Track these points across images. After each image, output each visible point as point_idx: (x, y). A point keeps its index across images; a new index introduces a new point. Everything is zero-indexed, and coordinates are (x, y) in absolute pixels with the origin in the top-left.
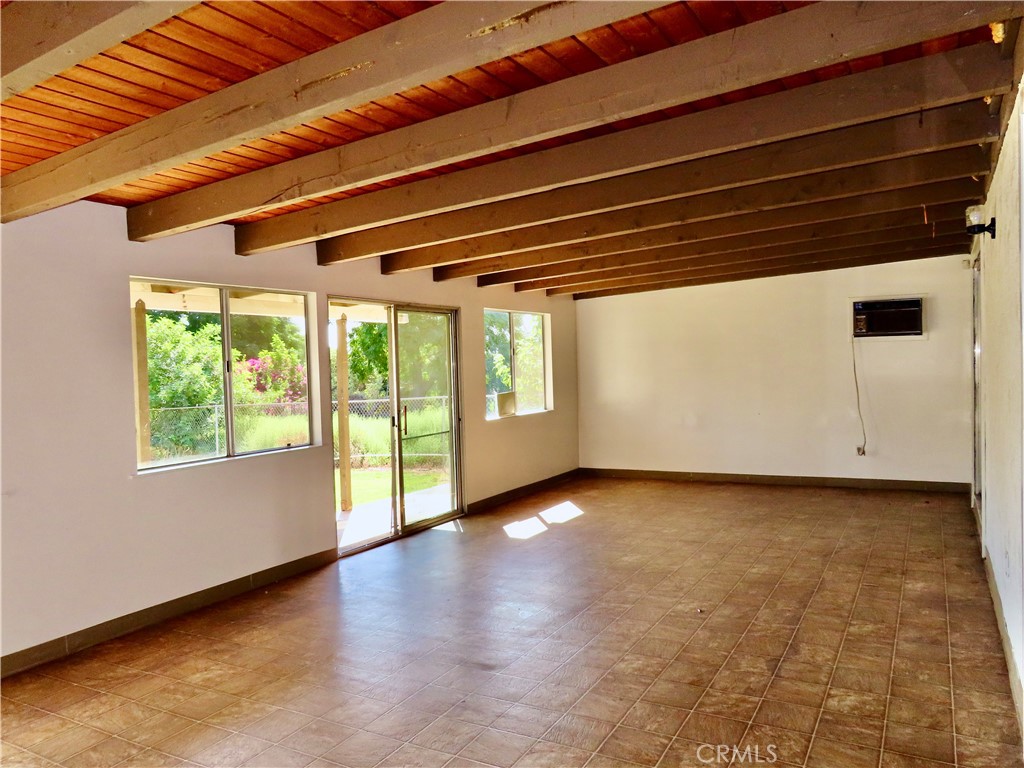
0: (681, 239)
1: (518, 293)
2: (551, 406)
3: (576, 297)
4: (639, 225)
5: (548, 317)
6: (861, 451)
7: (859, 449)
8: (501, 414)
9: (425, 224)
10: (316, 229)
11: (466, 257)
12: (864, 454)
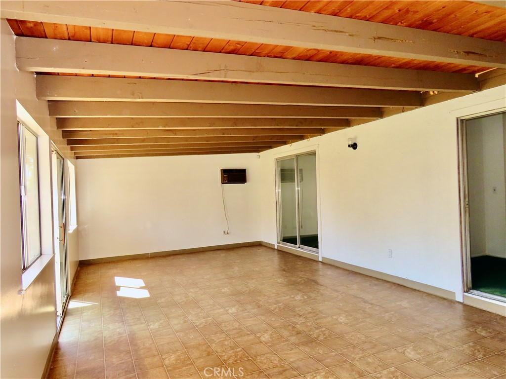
0: (224, 134)
7: (224, 232)
10: (133, 94)
11: (133, 127)
12: (228, 233)
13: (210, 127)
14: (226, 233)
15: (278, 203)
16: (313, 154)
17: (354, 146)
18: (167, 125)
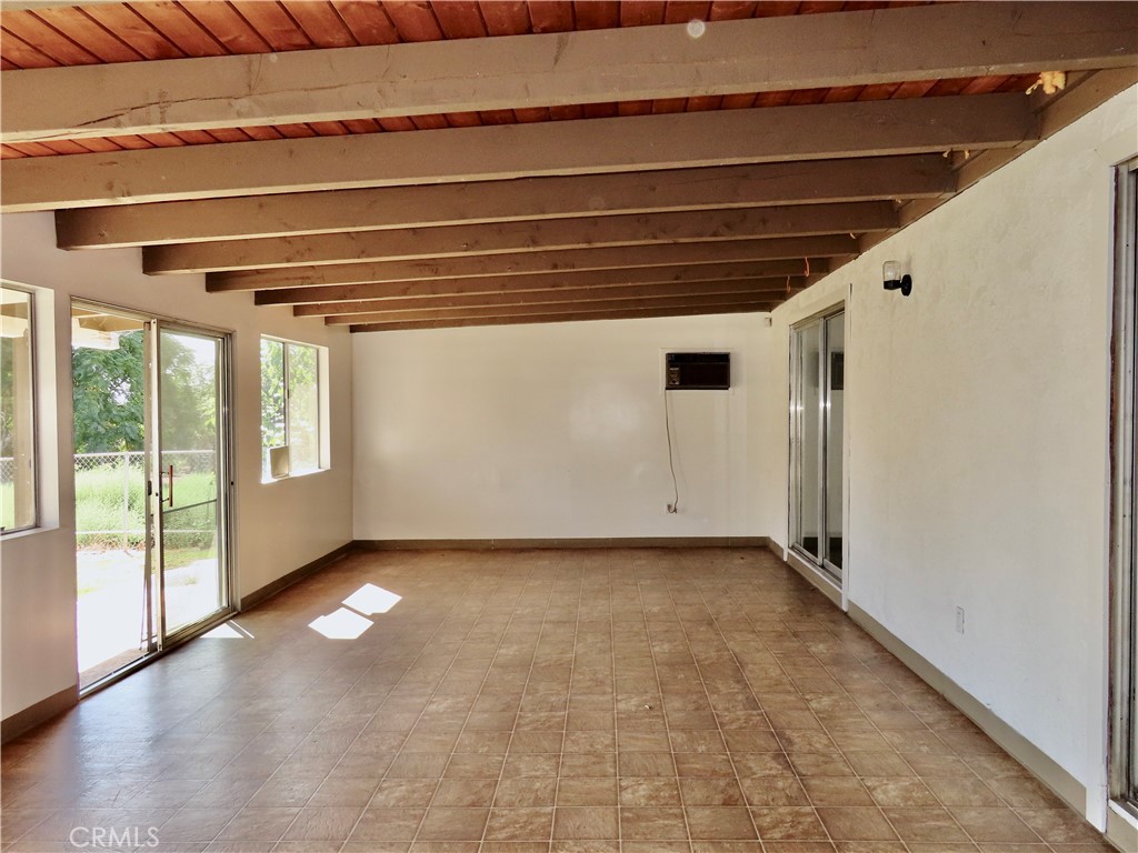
0: (555, 267)
1: (296, 318)
2: (326, 464)
3: (353, 329)
4: (535, 243)
5: (325, 351)
6: (672, 509)
7: (669, 507)
8: (274, 475)
9: (261, 206)
10: (110, 187)
11: (288, 261)
12: (675, 510)
13: (466, 250)
14: (673, 508)
15: (793, 441)
16: (838, 310)
17: (905, 285)
18: (363, 252)
